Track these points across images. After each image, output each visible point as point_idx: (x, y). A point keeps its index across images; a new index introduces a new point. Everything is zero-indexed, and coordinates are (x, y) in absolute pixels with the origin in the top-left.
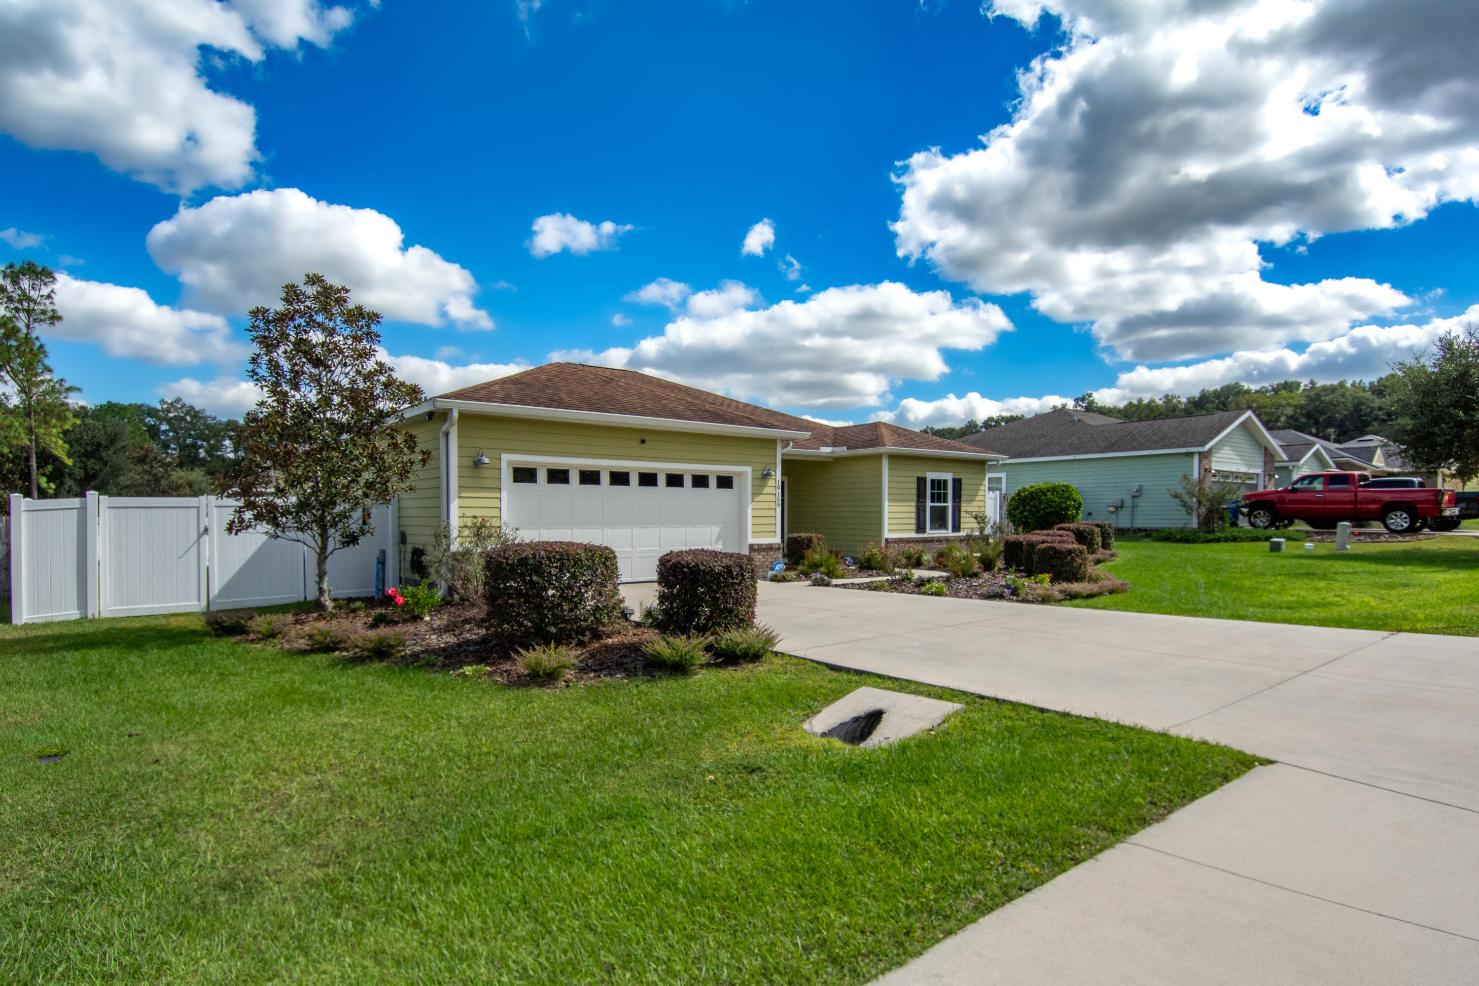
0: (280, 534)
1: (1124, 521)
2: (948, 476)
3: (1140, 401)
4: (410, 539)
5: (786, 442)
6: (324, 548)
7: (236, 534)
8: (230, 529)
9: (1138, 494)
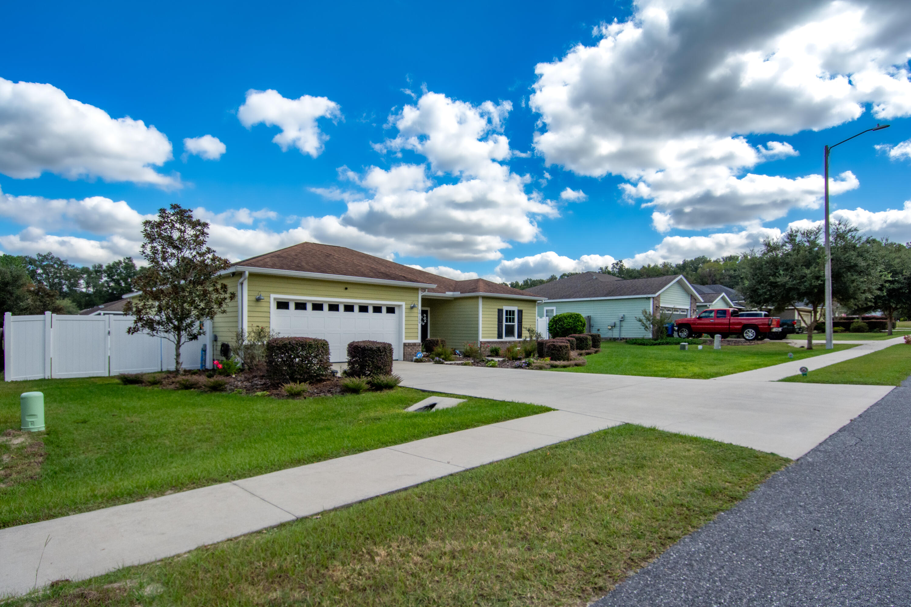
0: (155, 334)
1: (615, 334)
2: (515, 308)
3: (649, 266)
4: (219, 339)
5: (424, 289)
6: (179, 341)
7: (132, 334)
8: (129, 332)
9: (622, 320)
